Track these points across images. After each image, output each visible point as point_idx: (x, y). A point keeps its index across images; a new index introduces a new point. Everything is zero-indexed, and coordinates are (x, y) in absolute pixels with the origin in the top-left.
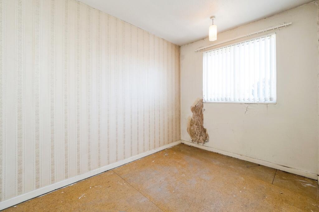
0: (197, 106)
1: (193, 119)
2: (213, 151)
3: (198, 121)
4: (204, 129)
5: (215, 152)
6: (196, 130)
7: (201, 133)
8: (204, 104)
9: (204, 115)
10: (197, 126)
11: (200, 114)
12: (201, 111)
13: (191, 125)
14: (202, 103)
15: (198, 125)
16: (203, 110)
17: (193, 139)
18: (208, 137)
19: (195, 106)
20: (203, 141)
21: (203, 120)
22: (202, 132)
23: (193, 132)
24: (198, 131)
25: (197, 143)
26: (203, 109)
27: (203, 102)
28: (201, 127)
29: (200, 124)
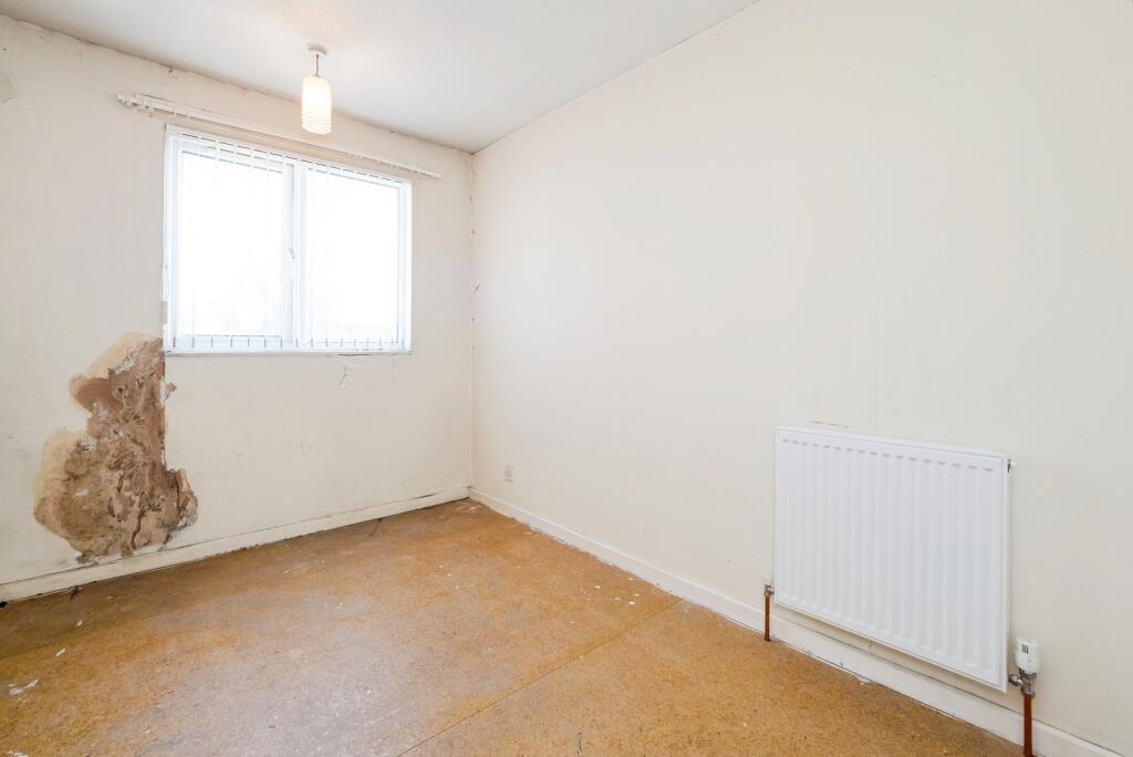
0: (125, 373)
1: (91, 443)
2: (222, 551)
3: (129, 444)
4: (166, 473)
5: (229, 550)
6: (113, 494)
7: (152, 495)
8: (168, 361)
9: (167, 413)
10: (117, 474)
11: (145, 409)
12: (153, 396)
13: (73, 478)
14: (156, 360)
15: (132, 464)
16: (163, 392)
17: (87, 545)
18: (190, 506)
19: (111, 372)
20: (162, 534)
21: (161, 433)
22: (158, 491)
23: (88, 512)
24: (127, 494)
25: (118, 556)
26: (163, 385)
27: (162, 355)
28: (148, 469)
29: (140, 458)
